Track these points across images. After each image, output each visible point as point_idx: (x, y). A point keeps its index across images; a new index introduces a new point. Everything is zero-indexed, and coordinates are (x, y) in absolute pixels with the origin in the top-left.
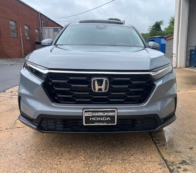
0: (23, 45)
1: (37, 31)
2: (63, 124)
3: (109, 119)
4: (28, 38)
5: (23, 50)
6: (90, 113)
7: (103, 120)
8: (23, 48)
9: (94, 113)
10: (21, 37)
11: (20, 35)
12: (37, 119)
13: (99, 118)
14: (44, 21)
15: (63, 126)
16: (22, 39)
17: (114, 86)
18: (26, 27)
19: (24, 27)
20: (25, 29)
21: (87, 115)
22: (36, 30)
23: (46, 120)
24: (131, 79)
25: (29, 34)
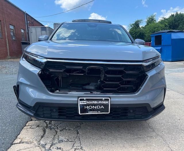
0: (9, 45)
1: (23, 31)
2: (59, 112)
3: (103, 107)
4: (14, 39)
5: (8, 51)
6: (85, 101)
7: (97, 108)
8: (8, 48)
9: (88, 102)
10: (7, 37)
11: (5, 35)
12: (34, 107)
13: (93, 106)
14: (30, 21)
15: (58, 114)
16: (7, 39)
17: (108, 76)
18: (11, 27)
19: (9, 27)
20: (11, 29)
21: (82, 104)
22: (21, 29)
23: (43, 108)
24: (124, 69)
25: (15, 34)
